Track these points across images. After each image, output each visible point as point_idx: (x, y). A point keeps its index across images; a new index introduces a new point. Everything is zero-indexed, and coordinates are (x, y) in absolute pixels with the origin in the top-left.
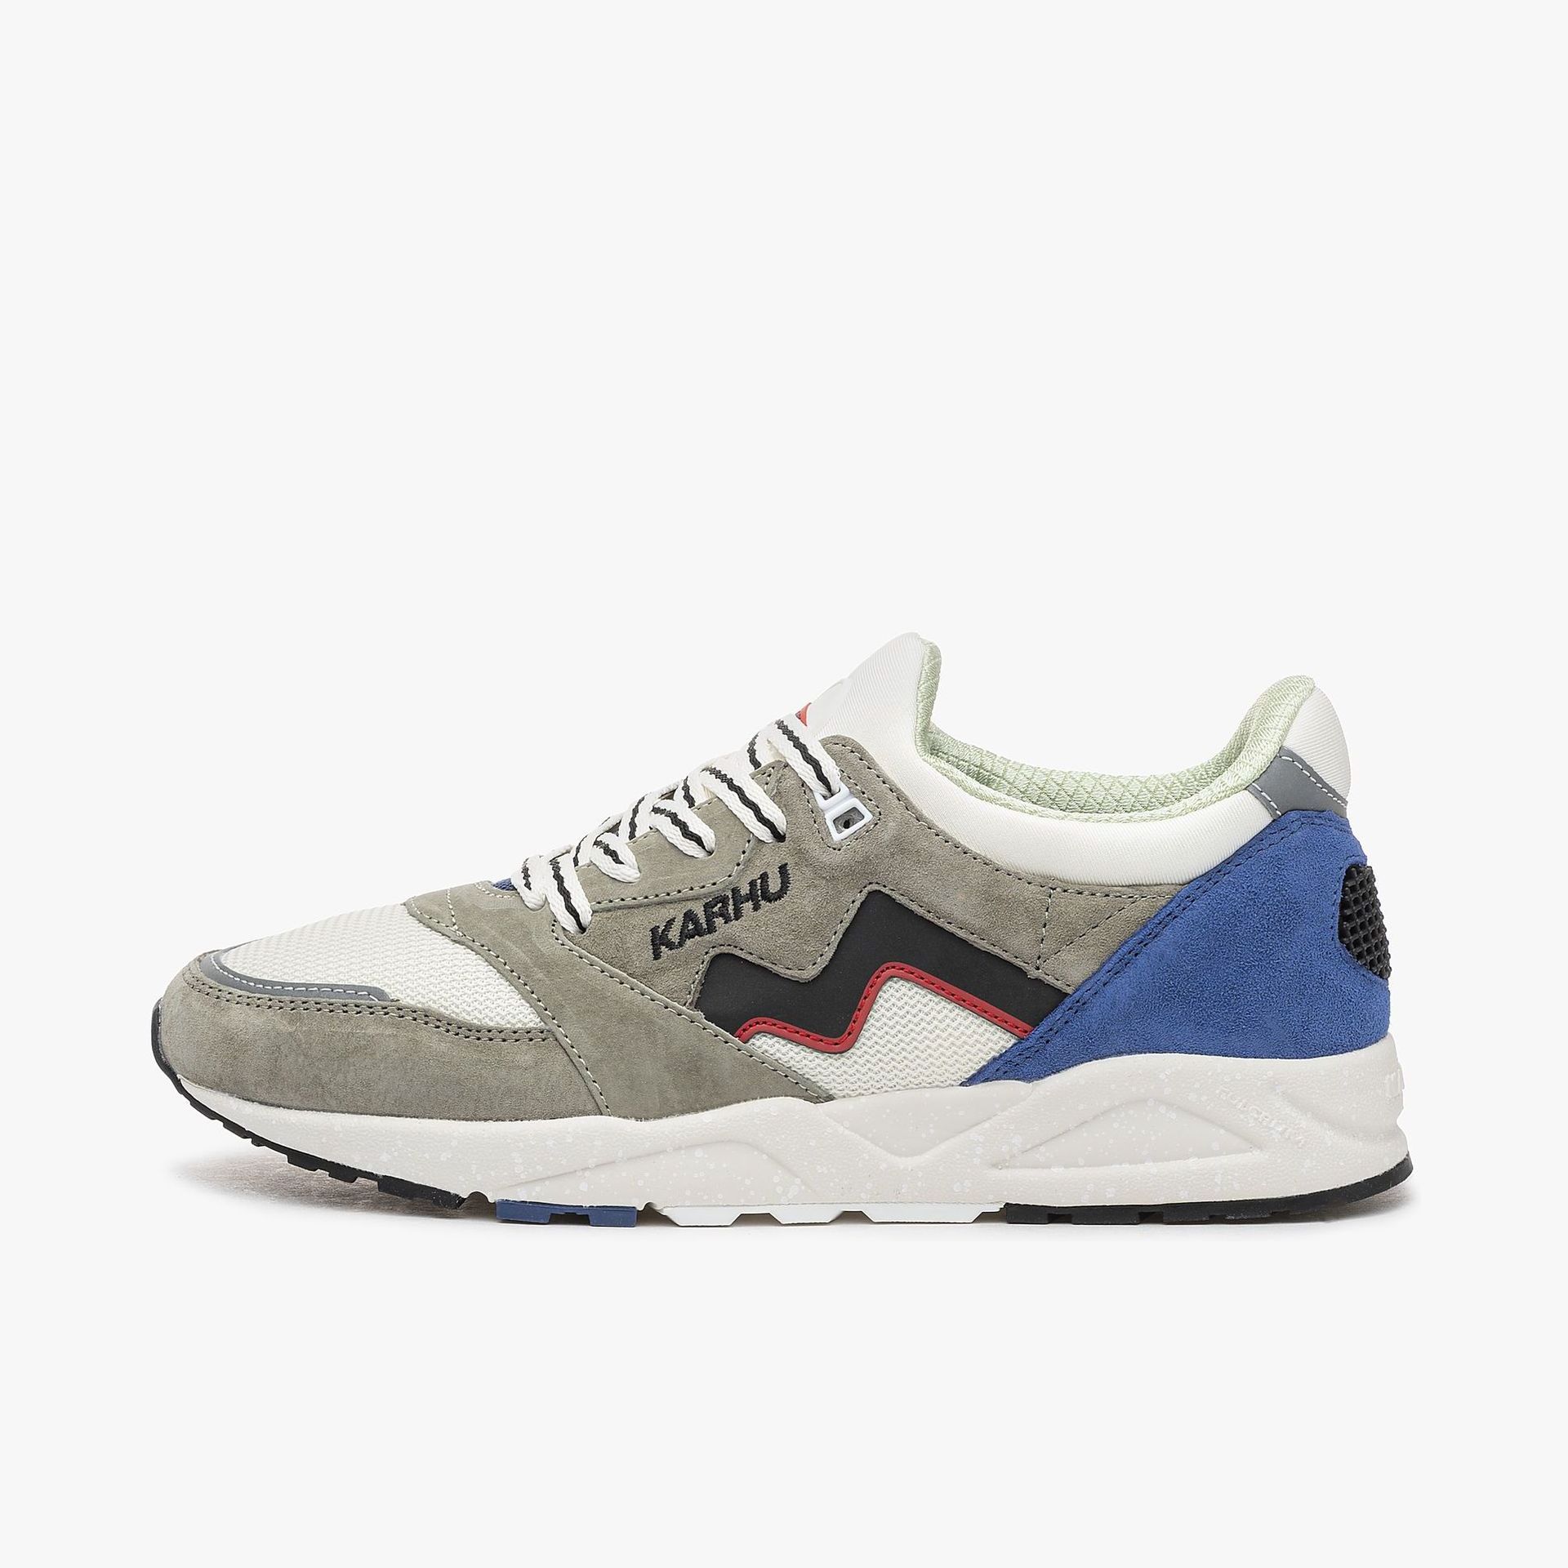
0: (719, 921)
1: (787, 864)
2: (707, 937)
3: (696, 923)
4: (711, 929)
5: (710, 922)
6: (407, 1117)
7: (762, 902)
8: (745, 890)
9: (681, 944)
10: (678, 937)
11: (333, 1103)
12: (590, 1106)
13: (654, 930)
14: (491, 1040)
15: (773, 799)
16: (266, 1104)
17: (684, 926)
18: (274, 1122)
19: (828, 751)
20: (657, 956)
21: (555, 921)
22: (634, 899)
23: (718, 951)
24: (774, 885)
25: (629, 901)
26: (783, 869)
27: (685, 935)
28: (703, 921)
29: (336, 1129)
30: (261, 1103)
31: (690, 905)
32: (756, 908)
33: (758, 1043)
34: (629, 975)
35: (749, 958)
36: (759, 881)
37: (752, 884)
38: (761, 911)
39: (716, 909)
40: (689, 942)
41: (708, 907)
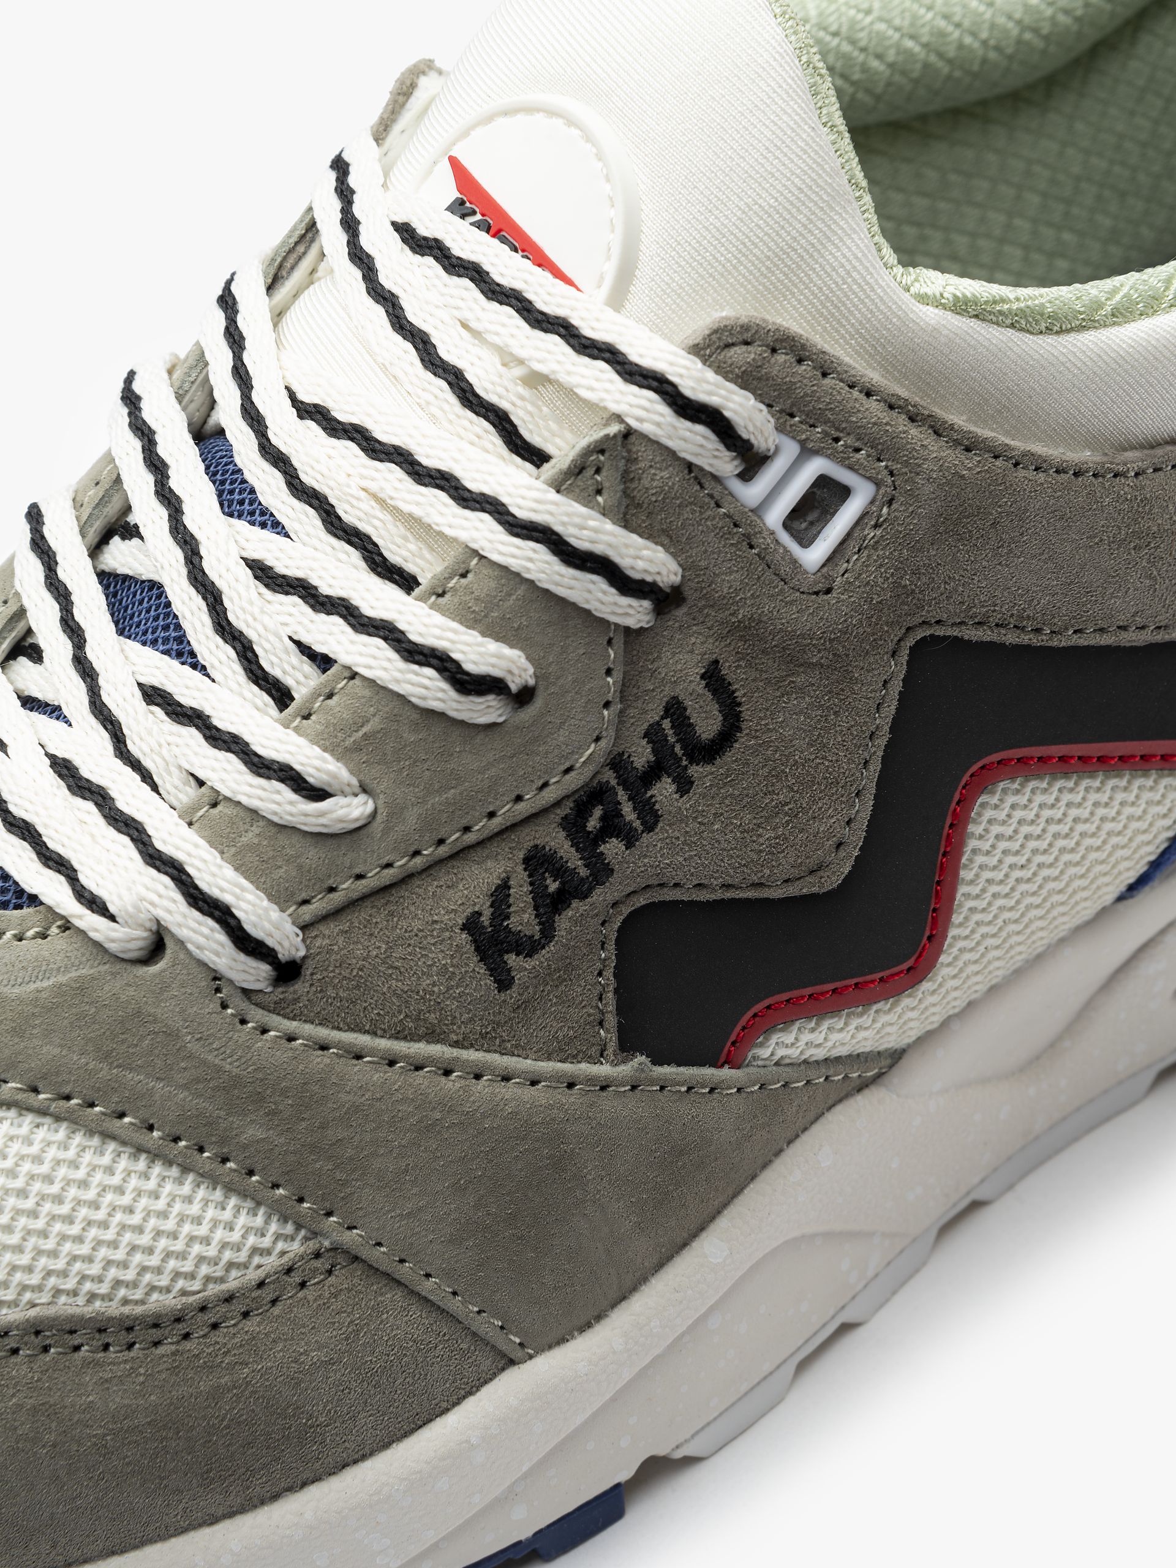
0: (612, 848)
1: (716, 662)
2: (601, 896)
3: (559, 870)
4: (601, 871)
5: (591, 858)
7: (695, 771)
8: (642, 755)
9: (548, 932)
10: (529, 916)
12: (487, 1363)
13: (471, 925)
14: (215, 1326)
15: (626, 524)
17: (538, 893)
19: (722, 370)
20: (504, 982)
21: (215, 979)
22: (389, 865)
23: (626, 910)
24: (706, 721)
25: (376, 878)
26: (714, 678)
27: (548, 910)
28: (573, 859)
31: (528, 838)
32: (684, 786)
33: (765, 1053)
34: (456, 1044)
35: (704, 896)
36: (666, 724)
37: (653, 734)
38: (697, 790)
39: (593, 823)
40: (563, 922)
41: (574, 826)
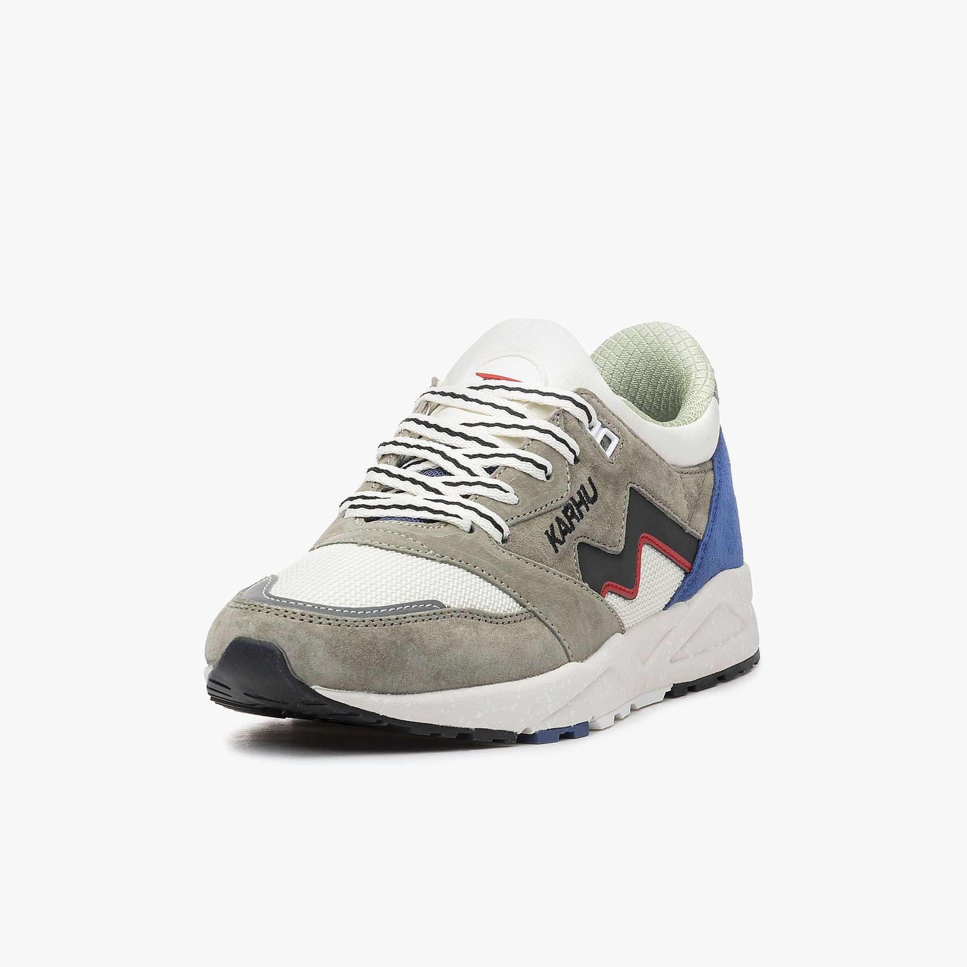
0: (574, 521)
1: (590, 477)
2: (574, 533)
3: (564, 524)
4: (573, 527)
5: (571, 523)
6: (485, 685)
7: (589, 505)
8: (577, 498)
9: (564, 540)
10: (560, 535)
11: (443, 683)
13: (547, 534)
16: (397, 694)
17: (560, 528)
18: (408, 705)
24: (591, 494)
25: (522, 517)
26: (590, 481)
27: (564, 533)
28: (567, 522)
29: (451, 702)
30: (392, 694)
32: (587, 509)
34: (548, 565)
36: (582, 490)
38: (590, 511)
39: (569, 514)
41: (566, 512)
